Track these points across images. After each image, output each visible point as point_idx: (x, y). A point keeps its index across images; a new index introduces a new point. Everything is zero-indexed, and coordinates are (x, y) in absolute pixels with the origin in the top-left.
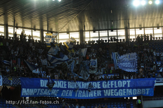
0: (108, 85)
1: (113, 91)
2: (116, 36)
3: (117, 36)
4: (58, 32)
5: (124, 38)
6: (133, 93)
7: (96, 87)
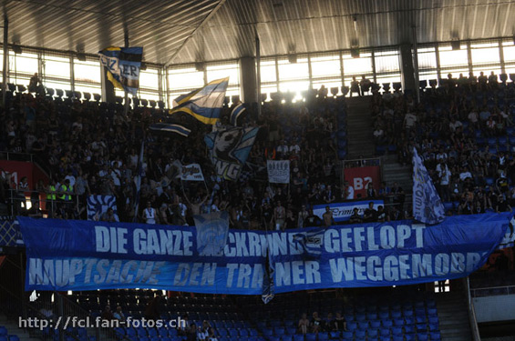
0: (346, 240)
1: (364, 264)
2: (369, 75)
4: (163, 65)
5: (399, 79)
6: (438, 270)
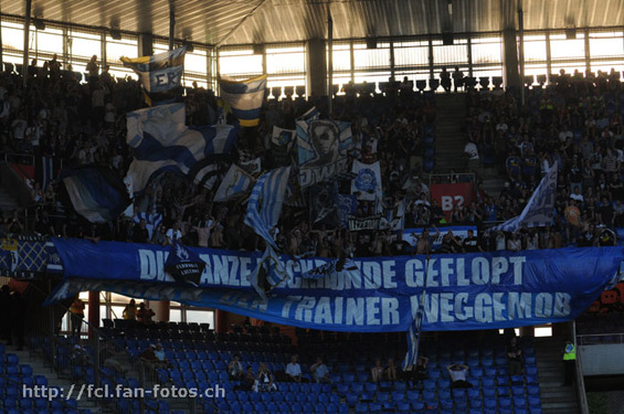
1: (452, 302)
2: (464, 66)
3: (470, 65)
4: (214, 45)
5: (499, 72)
6: (538, 312)
7: (379, 283)
